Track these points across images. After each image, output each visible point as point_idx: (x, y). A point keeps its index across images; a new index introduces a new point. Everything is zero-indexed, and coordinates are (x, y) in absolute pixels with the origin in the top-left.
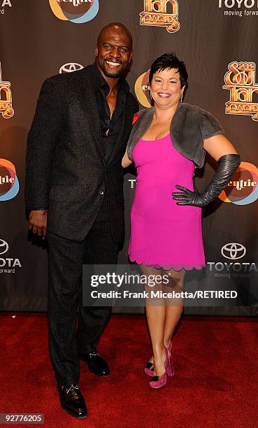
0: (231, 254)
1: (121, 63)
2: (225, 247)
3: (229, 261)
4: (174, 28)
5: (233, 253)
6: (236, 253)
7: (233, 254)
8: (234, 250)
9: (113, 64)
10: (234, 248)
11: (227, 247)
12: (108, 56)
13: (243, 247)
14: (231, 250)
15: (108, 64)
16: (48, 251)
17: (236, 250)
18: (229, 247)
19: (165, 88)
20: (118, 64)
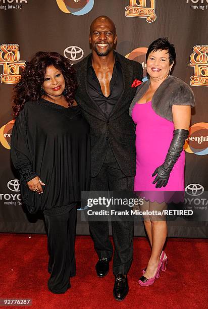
4: (152, 19)
12: (98, 40)
15: (99, 46)
19: (156, 65)
20: (106, 45)
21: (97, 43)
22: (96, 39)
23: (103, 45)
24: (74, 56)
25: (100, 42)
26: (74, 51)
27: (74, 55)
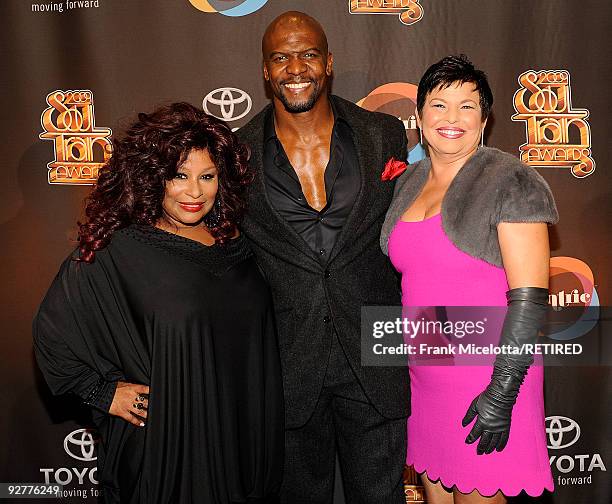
0: (551, 438)
4: (412, 16)
5: (556, 436)
6: (561, 436)
7: (556, 439)
8: (556, 431)
10: (555, 426)
13: (574, 424)
14: (551, 431)
15: (288, 89)
17: (561, 430)
18: (547, 425)
19: (452, 119)
20: (306, 84)
21: (284, 82)
22: (279, 71)
23: (298, 87)
24: (227, 111)
25: (290, 80)
26: (227, 98)
27: (227, 108)
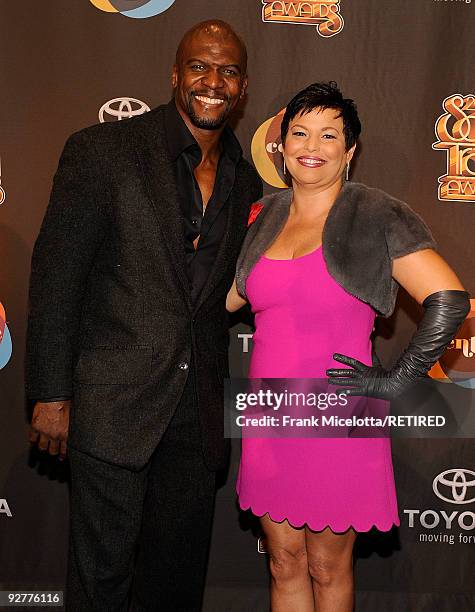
0: (454, 492)
1: (225, 98)
2: (440, 478)
3: (450, 508)
4: (331, 28)
5: (459, 491)
6: (465, 490)
7: (459, 493)
8: (460, 485)
9: (210, 101)
10: (459, 480)
11: (446, 477)
12: (198, 86)
14: (454, 484)
16: (70, 488)
17: (465, 484)
18: (449, 477)
20: (219, 101)
21: (195, 93)
